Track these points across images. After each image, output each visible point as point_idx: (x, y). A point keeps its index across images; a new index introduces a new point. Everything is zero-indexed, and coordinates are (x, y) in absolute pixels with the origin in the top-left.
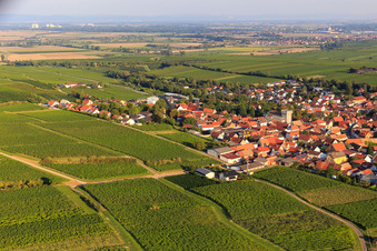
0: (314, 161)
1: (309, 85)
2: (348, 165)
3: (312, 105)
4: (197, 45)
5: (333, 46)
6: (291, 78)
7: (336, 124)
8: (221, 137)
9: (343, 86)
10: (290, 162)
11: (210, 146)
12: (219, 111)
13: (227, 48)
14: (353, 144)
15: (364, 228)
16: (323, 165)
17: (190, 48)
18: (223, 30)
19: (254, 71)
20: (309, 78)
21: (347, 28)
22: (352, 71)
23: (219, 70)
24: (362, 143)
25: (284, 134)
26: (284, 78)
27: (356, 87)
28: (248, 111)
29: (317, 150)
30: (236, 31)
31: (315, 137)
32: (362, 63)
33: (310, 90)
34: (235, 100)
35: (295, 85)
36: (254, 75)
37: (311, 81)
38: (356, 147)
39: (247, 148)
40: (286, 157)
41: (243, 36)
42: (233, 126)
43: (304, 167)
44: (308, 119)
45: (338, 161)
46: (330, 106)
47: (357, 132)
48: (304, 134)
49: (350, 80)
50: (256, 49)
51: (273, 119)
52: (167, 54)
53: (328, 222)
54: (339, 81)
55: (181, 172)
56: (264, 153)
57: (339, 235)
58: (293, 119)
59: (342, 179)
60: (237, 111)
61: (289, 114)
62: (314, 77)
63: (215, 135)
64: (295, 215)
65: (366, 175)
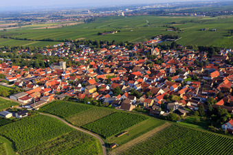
0: (77, 94)
1: (77, 44)
2: (97, 94)
3: (79, 56)
4: (14, 24)
5: (90, 20)
6: (67, 41)
7: (91, 67)
8: (21, 85)
9: (95, 43)
10: (62, 97)
11: (12, 93)
13: (33, 25)
14: (100, 79)
15: (105, 138)
16: (82, 96)
17: (10, 26)
18: (30, 15)
19: (46, 38)
20: (77, 40)
22: (99, 34)
23: (25, 39)
24: (104, 77)
25: (61, 77)
26: (63, 41)
27: (102, 43)
28: (41, 65)
29: (80, 85)
30: (38, 15)
31: (79, 77)
32: (104, 29)
33: (77, 47)
34: (35, 58)
35: (69, 44)
36: (46, 40)
37: (78, 41)
39: (36, 91)
40: (61, 93)
41: (42, 18)
42: (29, 76)
43: (72, 99)
44: (75, 65)
45: (91, 91)
46: (88, 56)
47: (102, 70)
48: (72, 76)
49: (98, 39)
50: (49, 25)
51: (55, 68)
53: (84, 137)
56: (47, 93)
58: (67, 67)
61: (64, 64)
62: (80, 39)
63: (17, 84)
65: (107, 98)
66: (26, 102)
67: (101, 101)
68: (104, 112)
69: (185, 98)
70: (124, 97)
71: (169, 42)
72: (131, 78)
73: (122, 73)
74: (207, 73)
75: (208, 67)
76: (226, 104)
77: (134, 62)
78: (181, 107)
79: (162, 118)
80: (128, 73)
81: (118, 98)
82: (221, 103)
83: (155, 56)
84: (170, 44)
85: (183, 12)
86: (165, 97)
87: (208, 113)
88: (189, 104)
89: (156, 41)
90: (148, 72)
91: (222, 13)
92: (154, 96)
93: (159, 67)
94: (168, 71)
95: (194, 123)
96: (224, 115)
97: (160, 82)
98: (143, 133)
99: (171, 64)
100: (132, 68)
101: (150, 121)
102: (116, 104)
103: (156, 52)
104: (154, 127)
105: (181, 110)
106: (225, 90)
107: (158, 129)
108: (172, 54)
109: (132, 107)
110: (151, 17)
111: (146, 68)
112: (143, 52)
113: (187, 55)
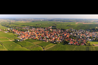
0: (34, 38)
1: (31, 27)
2: (38, 38)
3: (32, 30)
5: (33, 21)
9: (36, 27)
13: (19, 22)
15: (42, 47)
19: (23, 25)
21: (35, 19)
22: (36, 25)
27: (37, 27)
29: (34, 36)
30: (20, 19)
31: (33, 34)
32: (38, 24)
35: (29, 27)
38: (39, 35)
39: (23, 36)
40: (29, 37)
43: (32, 39)
44: (31, 32)
45: (37, 38)
46: (34, 30)
47: (38, 33)
48: (31, 34)
49: (36, 26)
50: (23, 22)
51: (26, 32)
53: (38, 47)
55: (14, 40)
56: (26, 37)
57: (40, 48)
59: (38, 40)
60: (21, 31)
65: (41, 39)
68: (41, 42)
69: (59, 39)
70: (45, 39)
72: (46, 35)
73: (43, 34)
74: (63, 35)
75: (64, 33)
76: (68, 40)
77: (46, 32)
78: (58, 41)
79: (54, 43)
81: (44, 39)
82: (67, 40)
83: (51, 31)
84: (54, 28)
85: (56, 21)
86: (55, 39)
87: (64, 42)
88: (60, 41)
89: (51, 27)
90: (50, 34)
92: (52, 39)
93: (52, 33)
94: (54, 34)
95: (62, 44)
97: (53, 36)
98: (51, 46)
99: (55, 32)
100: (46, 33)
101: (52, 44)
103: (51, 30)
106: (67, 38)
108: (55, 30)
109: (47, 41)
110: (49, 21)
112: (48, 30)
113: (58, 31)
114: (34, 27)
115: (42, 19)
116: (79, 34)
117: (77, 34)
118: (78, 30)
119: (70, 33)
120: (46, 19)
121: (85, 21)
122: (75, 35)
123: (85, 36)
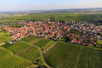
0: (31, 35)
1: (28, 20)
2: (36, 34)
3: (29, 24)
5: (30, 14)
7: (33, 27)
8: (13, 33)
9: (33, 20)
10: (26, 36)
11: (11, 35)
12: (13, 27)
13: (14, 15)
15: (41, 47)
16: (32, 35)
19: (19, 19)
21: (32, 11)
22: (34, 18)
23: (13, 19)
24: (37, 30)
25: (25, 30)
26: (24, 20)
27: (35, 20)
28: (18, 27)
29: (31, 32)
30: (15, 12)
31: (30, 30)
32: (35, 16)
34: (16, 25)
35: (26, 21)
39: (18, 34)
42: (16, 30)
43: (29, 36)
44: (29, 26)
45: (34, 34)
46: (32, 24)
47: (36, 28)
48: (28, 30)
49: (34, 19)
50: (19, 15)
51: (23, 27)
52: (3, 17)
54: (32, 20)
55: (5, 43)
56: (22, 35)
61: (25, 26)
63: (12, 33)
64: (29, 48)
65: (39, 35)
66: (16, 38)
67: (38, 36)
68: (39, 40)
69: (59, 34)
70: (44, 35)
71: (52, 20)
72: (44, 29)
73: (42, 28)
74: (63, 28)
75: (63, 26)
76: (70, 35)
77: (44, 25)
78: (59, 37)
79: (55, 40)
80: (43, 28)
81: (42, 35)
82: (68, 35)
83: (49, 24)
84: (53, 20)
85: (54, 12)
87: (66, 38)
88: (61, 36)
89: (49, 19)
90: (48, 28)
91: (63, 12)
92: (52, 34)
93: (51, 26)
94: (53, 27)
95: (63, 41)
96: (70, 38)
97: (52, 30)
98: (51, 45)
99: (54, 25)
100: (44, 27)
101: (52, 41)
102: (42, 37)
103: (49, 22)
104: (53, 43)
105: (59, 38)
106: (68, 32)
107: (54, 44)
108: (53, 23)
109: (47, 38)
110: (46, 13)
111: (48, 27)
112: (46, 22)
113: (57, 23)
114: (31, 20)
115: (39, 11)
116: (81, 28)
117: (78, 27)
118: (79, 22)
119: (70, 25)
120: (43, 10)
121: (85, 11)
122: (76, 28)
123: (90, 30)
